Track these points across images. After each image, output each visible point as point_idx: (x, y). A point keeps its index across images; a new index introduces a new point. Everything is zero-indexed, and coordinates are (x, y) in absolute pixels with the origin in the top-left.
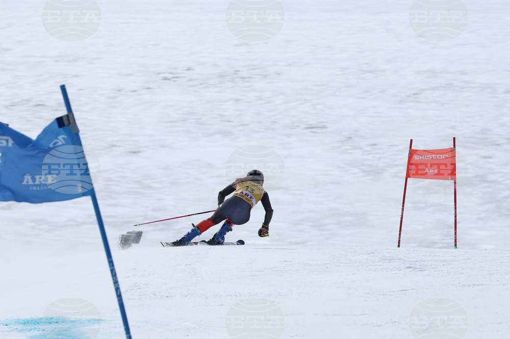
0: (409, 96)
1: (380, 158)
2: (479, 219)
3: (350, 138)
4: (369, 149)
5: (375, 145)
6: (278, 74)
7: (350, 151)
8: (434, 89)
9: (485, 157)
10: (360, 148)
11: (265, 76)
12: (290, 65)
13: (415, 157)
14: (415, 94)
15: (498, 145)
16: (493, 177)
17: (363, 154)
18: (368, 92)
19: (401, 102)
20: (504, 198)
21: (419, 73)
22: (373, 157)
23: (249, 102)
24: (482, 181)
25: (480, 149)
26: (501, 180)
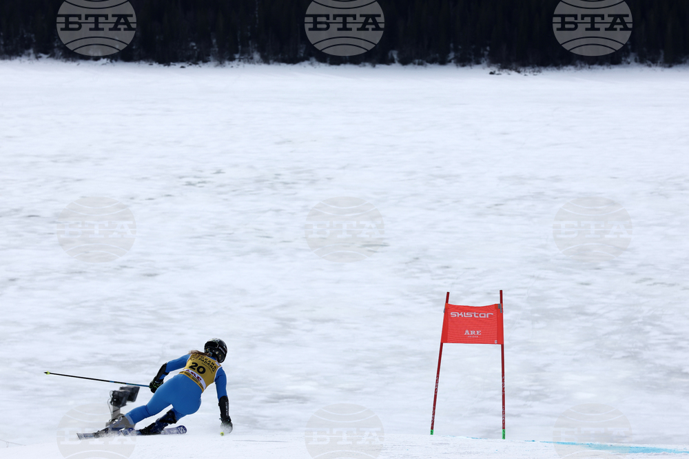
0: (490, 207)
1: (453, 284)
2: (575, 360)
3: (417, 258)
4: (440, 272)
5: (447, 267)
6: (329, 179)
7: (417, 275)
8: (521, 198)
9: (582, 284)
10: (430, 272)
11: (313, 182)
12: (344, 168)
13: (451, 314)
14: (497, 205)
15: (598, 269)
16: (592, 309)
17: (433, 279)
18: (439, 201)
19: (479, 214)
20: (606, 334)
21: (501, 179)
22: (445, 283)
23: (293, 214)
24: (579, 313)
25: (576, 273)
26: (601, 312)
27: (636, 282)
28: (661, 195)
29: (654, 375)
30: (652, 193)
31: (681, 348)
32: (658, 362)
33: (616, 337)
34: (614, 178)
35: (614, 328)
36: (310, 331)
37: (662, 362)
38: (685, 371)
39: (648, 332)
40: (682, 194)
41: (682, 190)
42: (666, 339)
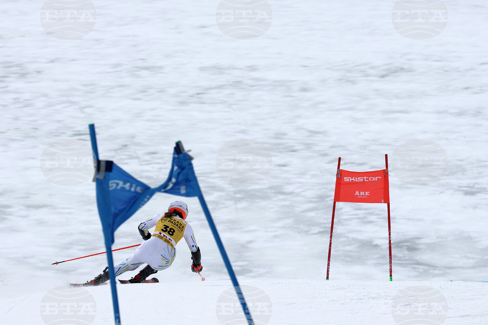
0: (192, 96)
1: (160, 168)
2: (275, 237)
3: (126, 146)
4: (147, 158)
5: (154, 153)
6: (39, 72)
7: (126, 161)
8: (220, 87)
9: (280, 165)
10: (138, 158)
11: (23, 75)
12: (52, 61)
14: (198, 94)
15: (294, 151)
16: (289, 188)
17: (141, 165)
18: (144, 92)
19: (182, 103)
20: (303, 212)
21: (202, 69)
22: (153, 168)
23: (5, 106)
24: (278, 193)
25: (274, 156)
26: (298, 191)
27: (329, 163)
28: (349, 81)
29: (348, 248)
30: (340, 80)
31: (371, 222)
32: (351, 235)
33: (311, 214)
34: (305, 66)
35: (311, 205)
36: (26, 216)
37: (355, 235)
38: (375, 243)
39: (342, 208)
40: (367, 80)
41: (367, 76)
42: (357, 215)
